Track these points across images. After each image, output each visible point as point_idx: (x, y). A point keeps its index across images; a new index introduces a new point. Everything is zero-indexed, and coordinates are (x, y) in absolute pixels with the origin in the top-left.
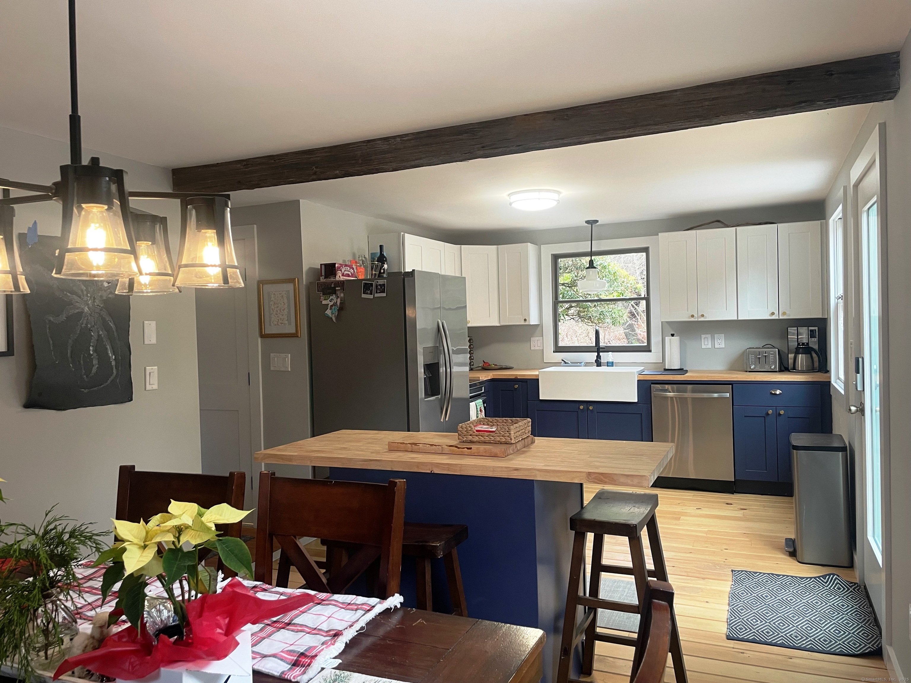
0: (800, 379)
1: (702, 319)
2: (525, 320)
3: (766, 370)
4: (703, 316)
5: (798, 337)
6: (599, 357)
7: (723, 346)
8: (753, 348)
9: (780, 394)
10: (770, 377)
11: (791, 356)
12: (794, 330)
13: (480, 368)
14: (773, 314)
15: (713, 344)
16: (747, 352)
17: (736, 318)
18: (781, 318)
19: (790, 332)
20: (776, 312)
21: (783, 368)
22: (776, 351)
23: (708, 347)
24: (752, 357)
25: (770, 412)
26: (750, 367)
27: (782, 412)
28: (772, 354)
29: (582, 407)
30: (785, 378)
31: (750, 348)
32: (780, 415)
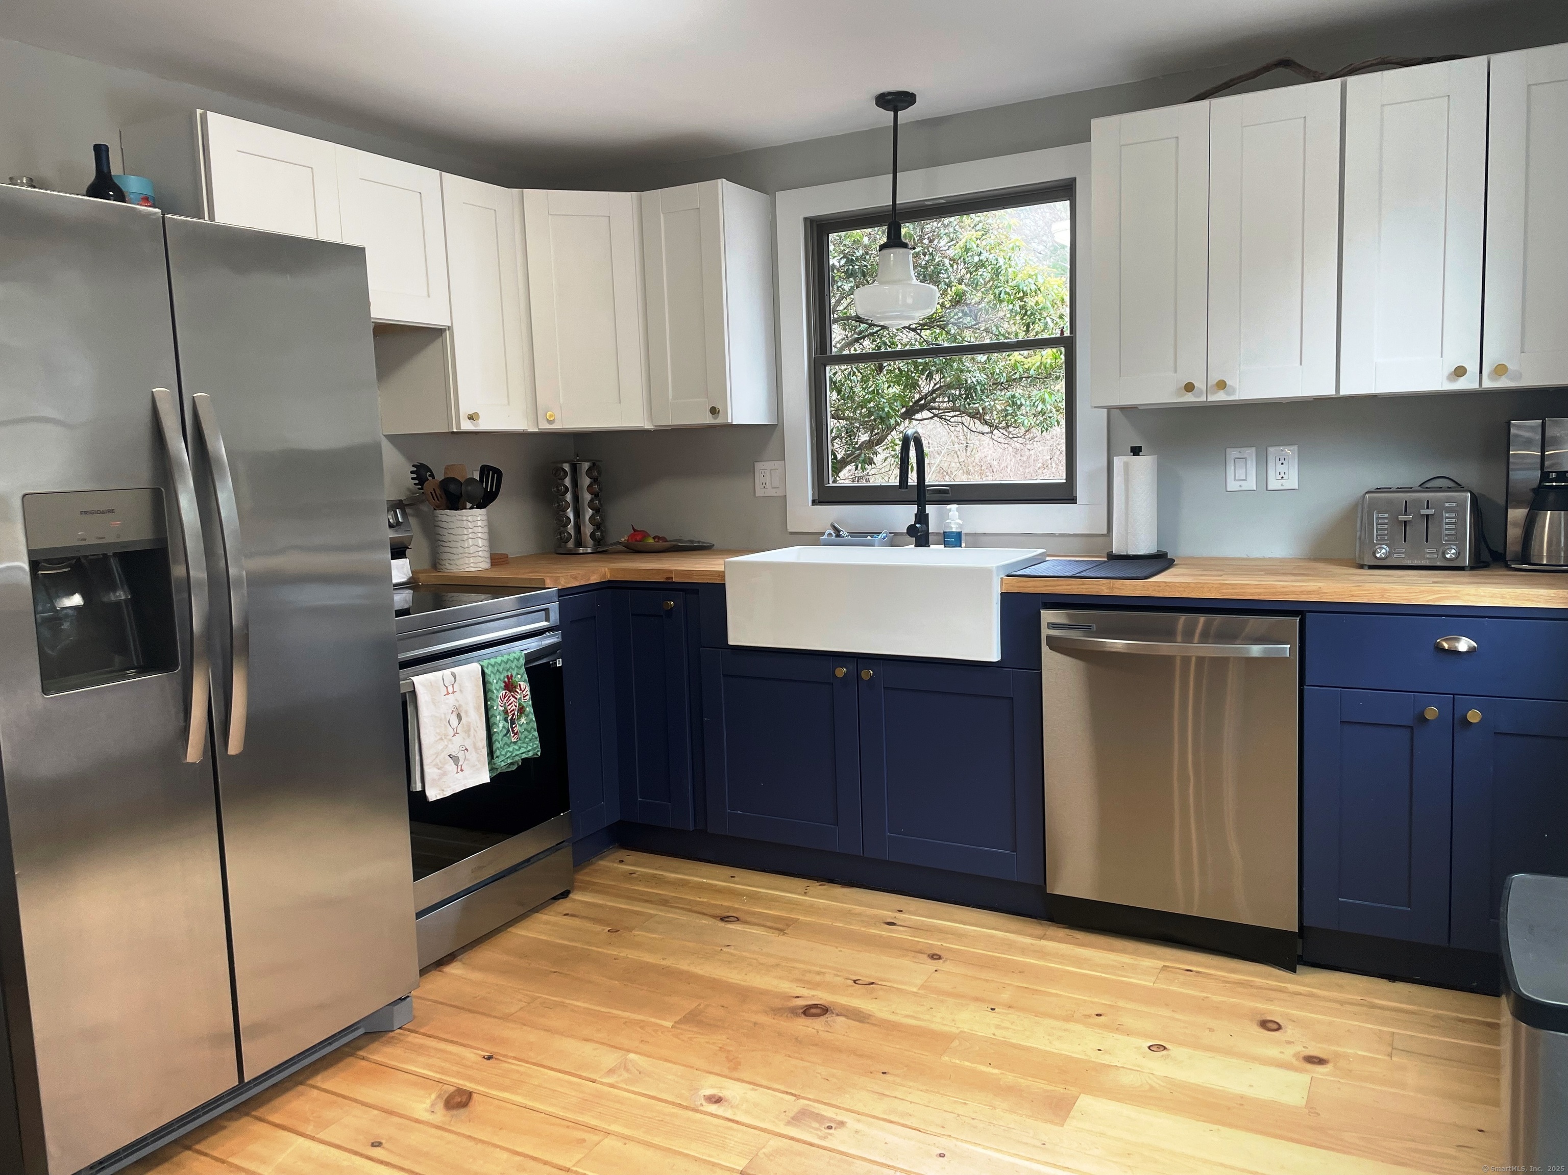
0: (1547, 602)
1: (1220, 397)
2: (714, 411)
3: (1427, 563)
4: (1222, 385)
5: (1543, 452)
6: (922, 517)
7: (1292, 482)
8: (1388, 490)
9: (1471, 651)
10: (1439, 592)
11: (1517, 514)
12: (1532, 428)
13: (622, 548)
14: (1460, 372)
15: (1263, 479)
16: (1366, 505)
17: (1331, 392)
18: (1488, 384)
19: (1517, 436)
20: (1472, 367)
21: (1486, 556)
22: (1466, 497)
23: (1246, 486)
24: (1380, 519)
25: (1432, 712)
26: (1374, 553)
27: (1474, 716)
28: (1449, 510)
29: (841, 672)
30: (1493, 596)
31: (1379, 490)
32: (1466, 723)
